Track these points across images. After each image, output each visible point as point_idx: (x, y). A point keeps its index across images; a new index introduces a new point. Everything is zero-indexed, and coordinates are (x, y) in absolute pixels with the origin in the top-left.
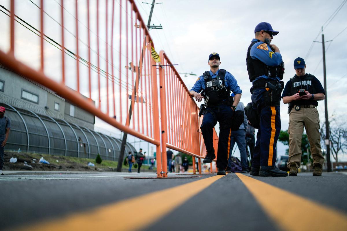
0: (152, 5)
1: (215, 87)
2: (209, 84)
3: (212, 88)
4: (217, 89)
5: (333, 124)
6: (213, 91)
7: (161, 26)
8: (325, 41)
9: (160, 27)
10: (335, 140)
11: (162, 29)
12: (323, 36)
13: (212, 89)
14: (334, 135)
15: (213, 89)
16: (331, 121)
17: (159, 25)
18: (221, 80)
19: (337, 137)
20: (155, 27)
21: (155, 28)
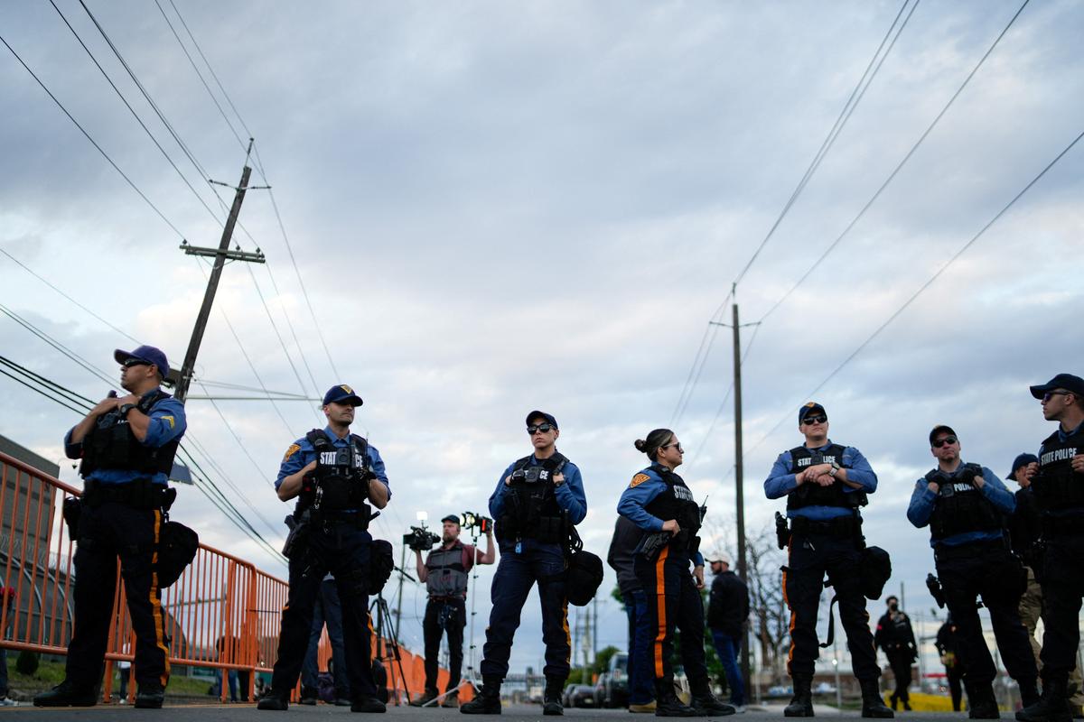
0: (238, 190)
1: (342, 468)
2: (329, 458)
3: (333, 468)
4: (347, 473)
5: (767, 562)
6: (337, 476)
7: (260, 253)
8: (741, 322)
9: (259, 258)
10: (772, 608)
11: (264, 262)
12: (735, 308)
13: (335, 471)
14: (770, 595)
15: (338, 473)
16: (762, 554)
17: (255, 252)
18: (359, 454)
19: (776, 599)
20: (243, 257)
21: (241, 259)
